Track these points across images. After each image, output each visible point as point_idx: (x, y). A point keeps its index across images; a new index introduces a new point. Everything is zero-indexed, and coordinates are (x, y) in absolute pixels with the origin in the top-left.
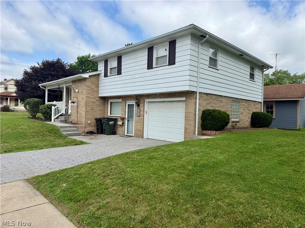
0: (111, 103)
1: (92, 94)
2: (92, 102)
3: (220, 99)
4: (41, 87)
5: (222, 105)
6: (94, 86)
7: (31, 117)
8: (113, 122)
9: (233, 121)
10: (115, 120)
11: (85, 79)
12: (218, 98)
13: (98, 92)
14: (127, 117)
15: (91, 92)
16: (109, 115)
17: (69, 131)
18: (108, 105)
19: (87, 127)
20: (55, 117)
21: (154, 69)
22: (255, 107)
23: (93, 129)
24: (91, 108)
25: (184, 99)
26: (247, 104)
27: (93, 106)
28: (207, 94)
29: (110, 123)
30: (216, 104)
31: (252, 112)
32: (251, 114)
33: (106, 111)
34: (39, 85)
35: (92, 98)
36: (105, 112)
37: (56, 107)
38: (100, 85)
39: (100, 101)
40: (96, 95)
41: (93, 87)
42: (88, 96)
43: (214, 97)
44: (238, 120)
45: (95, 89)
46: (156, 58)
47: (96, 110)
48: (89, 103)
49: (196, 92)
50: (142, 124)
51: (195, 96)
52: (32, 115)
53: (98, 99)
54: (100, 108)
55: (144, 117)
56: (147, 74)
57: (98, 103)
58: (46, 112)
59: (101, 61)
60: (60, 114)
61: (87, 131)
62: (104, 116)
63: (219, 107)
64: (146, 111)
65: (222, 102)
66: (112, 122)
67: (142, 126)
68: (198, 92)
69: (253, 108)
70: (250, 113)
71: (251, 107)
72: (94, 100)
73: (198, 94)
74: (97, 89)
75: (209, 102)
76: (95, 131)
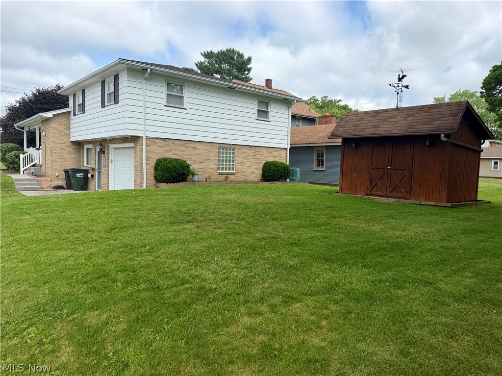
0: (88, 149)
1: (60, 138)
2: (61, 149)
3: (192, 146)
4: (16, 128)
5: (197, 152)
6: (64, 127)
7: (6, 168)
8: (82, 174)
9: (220, 173)
10: (86, 172)
11: (49, 119)
12: (189, 144)
13: (69, 135)
14: (97, 168)
15: (59, 135)
16: (85, 165)
17: (25, 184)
18: (83, 152)
19: (55, 181)
20: (25, 168)
21: (106, 107)
22: (271, 155)
23: (63, 183)
24: (58, 156)
25: (132, 145)
26: (254, 151)
27: (62, 153)
28: (164, 139)
29: (78, 175)
30: (184, 152)
31: (264, 162)
32: (263, 164)
33: (82, 160)
34: (15, 125)
35: (60, 144)
36: (80, 160)
37: (26, 155)
38: (71, 126)
39: (73, 147)
40: (65, 140)
41: (62, 128)
42: (55, 141)
43: (178, 142)
44: (234, 172)
45: (64, 131)
46: (108, 94)
47: (67, 159)
48: (56, 150)
49: (142, 137)
50: (107, 176)
51: (140, 141)
52: (6, 166)
53: (70, 144)
54: (73, 156)
55: (108, 167)
56: (102, 114)
57: (70, 149)
58: (14, 161)
59: (71, 95)
60: (32, 164)
61: (53, 185)
62: (80, 167)
63: (191, 155)
64: (112, 160)
65: (197, 149)
66: (80, 174)
67: (106, 179)
68: (144, 137)
69: (266, 156)
70: (261, 163)
71: (263, 155)
72: (64, 146)
73: (144, 140)
74: (68, 132)
75: (169, 149)
76: (65, 186)
